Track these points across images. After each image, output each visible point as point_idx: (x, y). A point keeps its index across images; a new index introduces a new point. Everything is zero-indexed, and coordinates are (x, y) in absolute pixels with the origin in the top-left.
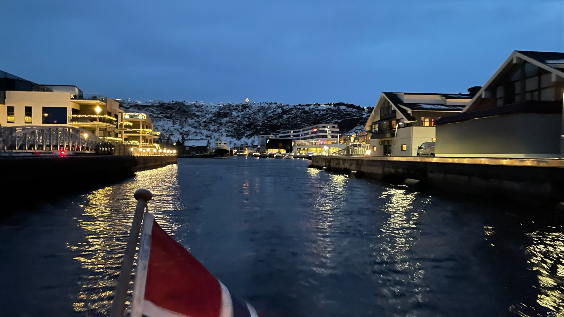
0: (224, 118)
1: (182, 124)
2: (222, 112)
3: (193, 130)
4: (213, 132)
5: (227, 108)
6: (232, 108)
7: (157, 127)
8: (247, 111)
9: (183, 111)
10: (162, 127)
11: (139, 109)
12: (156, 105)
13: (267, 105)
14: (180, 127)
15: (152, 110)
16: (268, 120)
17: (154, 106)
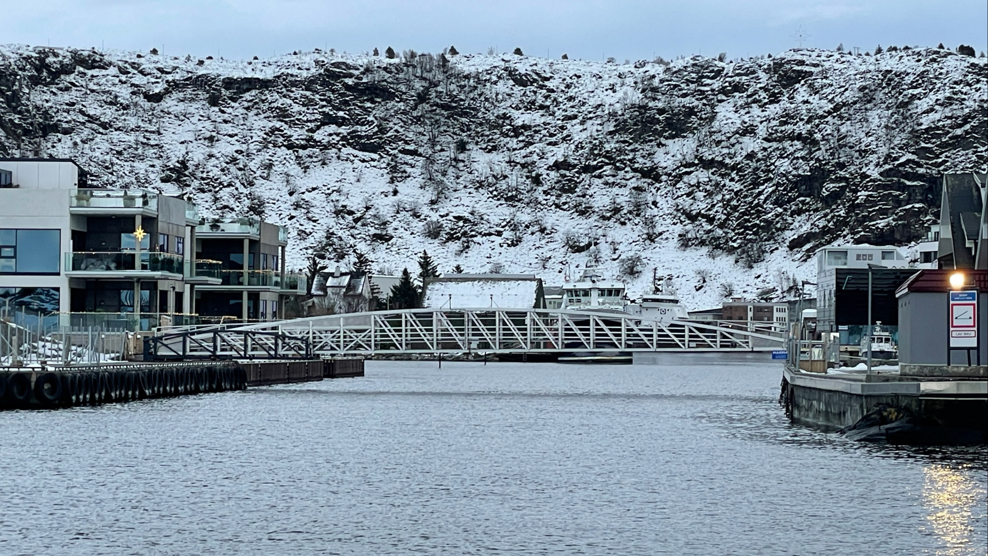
0: (669, 142)
1: (440, 177)
2: (660, 105)
3: (497, 213)
4: (604, 218)
5: (688, 82)
6: (717, 84)
7: (307, 196)
8: (799, 98)
9: (444, 107)
10: (335, 196)
11: (214, 101)
12: (305, 74)
13: (913, 63)
14: (430, 194)
15: (281, 102)
16: (920, 152)
17: (294, 84)
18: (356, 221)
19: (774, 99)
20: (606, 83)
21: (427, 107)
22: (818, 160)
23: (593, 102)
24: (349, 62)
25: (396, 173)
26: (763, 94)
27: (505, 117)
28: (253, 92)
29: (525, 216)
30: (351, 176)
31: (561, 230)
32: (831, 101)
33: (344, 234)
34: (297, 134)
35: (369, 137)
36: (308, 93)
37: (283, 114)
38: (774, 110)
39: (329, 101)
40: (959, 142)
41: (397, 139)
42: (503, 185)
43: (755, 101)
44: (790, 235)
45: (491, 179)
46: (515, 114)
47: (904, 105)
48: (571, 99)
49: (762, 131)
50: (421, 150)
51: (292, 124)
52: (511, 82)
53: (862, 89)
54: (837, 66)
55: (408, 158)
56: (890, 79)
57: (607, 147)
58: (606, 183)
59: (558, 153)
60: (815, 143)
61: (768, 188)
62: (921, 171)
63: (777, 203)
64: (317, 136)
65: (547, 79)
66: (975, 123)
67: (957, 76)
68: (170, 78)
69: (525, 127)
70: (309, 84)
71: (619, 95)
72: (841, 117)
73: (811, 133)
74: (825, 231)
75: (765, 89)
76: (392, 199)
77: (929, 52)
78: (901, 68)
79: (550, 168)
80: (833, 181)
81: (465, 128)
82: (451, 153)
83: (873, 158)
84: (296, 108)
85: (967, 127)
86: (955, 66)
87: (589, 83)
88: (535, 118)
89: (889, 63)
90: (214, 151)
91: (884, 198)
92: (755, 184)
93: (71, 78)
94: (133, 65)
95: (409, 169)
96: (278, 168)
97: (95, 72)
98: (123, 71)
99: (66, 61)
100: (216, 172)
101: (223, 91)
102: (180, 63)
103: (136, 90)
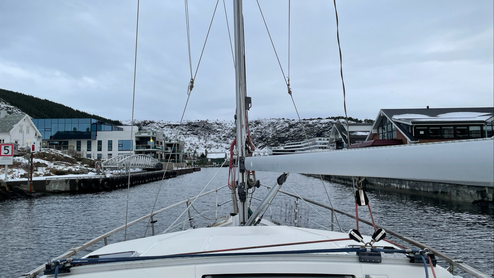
1: (206, 139)
3: (215, 144)
7: (186, 142)
8: (259, 126)
9: (206, 128)
10: (190, 142)
11: (171, 128)
12: (185, 124)
13: (276, 121)
14: (205, 141)
15: (182, 128)
16: (277, 134)
17: (184, 125)
18: (193, 145)
19: (255, 126)
20: (230, 124)
21: (204, 128)
22: (262, 135)
23: (229, 127)
24: (192, 122)
25: (199, 138)
26: (254, 126)
27: (216, 130)
28: (178, 126)
29: (219, 144)
30: (193, 139)
31: (224, 146)
32: (264, 126)
33: (192, 147)
34: (184, 133)
35: (195, 133)
36: (186, 127)
37: (182, 130)
38: (255, 128)
39: (189, 128)
40: (283, 132)
41: (199, 133)
42: (215, 140)
43: (253, 127)
44: (258, 146)
45: (214, 139)
46: (217, 129)
47: (275, 127)
48: (225, 127)
49: (254, 131)
50: (203, 135)
51: (183, 131)
52: (216, 124)
53: (268, 125)
54: (264, 121)
55: (201, 136)
56: (273, 123)
57: (231, 134)
58: (231, 139)
59: (224, 135)
60: (262, 133)
61: (255, 139)
62: (278, 136)
63: (256, 141)
64: (187, 133)
65: (222, 124)
66: (285, 129)
67: (282, 123)
68: (165, 124)
69: (219, 131)
70: (186, 125)
71: (233, 126)
72: (265, 129)
73: (261, 131)
74: (264, 145)
75: (254, 125)
76: (199, 142)
77: (278, 119)
78: (274, 121)
79: (223, 137)
80: (265, 138)
81: (210, 131)
82: (208, 135)
83: (270, 135)
84: (184, 129)
85: (284, 130)
86: (282, 121)
87: (228, 124)
88: (220, 130)
89: (272, 121)
90: (172, 135)
91: (272, 140)
92: (253, 139)
93: (149, 125)
94: (159, 123)
95: (201, 138)
96: (181, 138)
97: (153, 124)
98: (157, 124)
99: (149, 122)
100: (172, 139)
101: (173, 126)
102: (166, 122)
103: (159, 126)
